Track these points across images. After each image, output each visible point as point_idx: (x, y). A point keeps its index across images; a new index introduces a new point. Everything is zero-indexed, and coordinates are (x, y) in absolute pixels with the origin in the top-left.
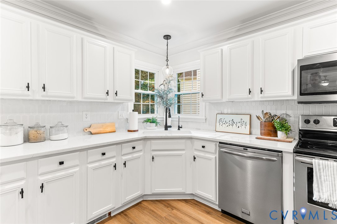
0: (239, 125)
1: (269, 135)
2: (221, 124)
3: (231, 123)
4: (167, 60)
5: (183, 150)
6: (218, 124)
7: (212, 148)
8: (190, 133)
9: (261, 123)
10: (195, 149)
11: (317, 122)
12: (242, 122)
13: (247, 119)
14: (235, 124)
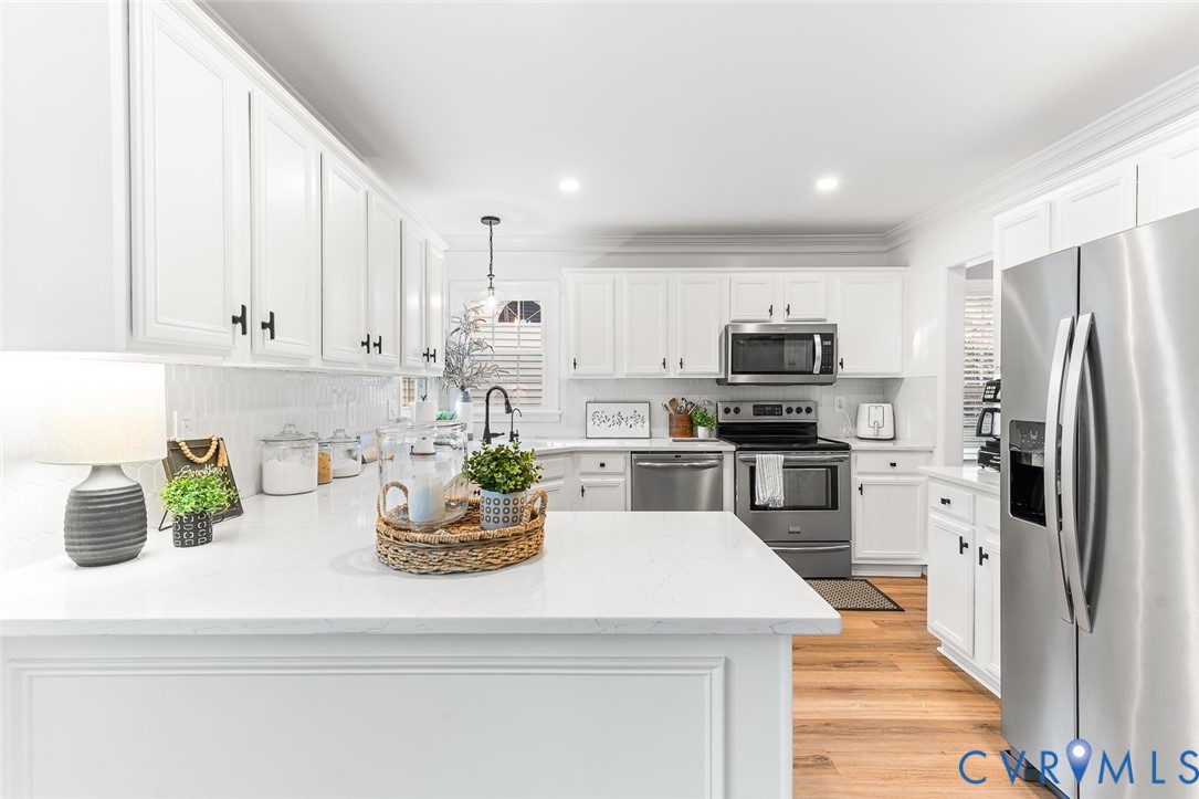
0: (631, 422)
1: (685, 434)
2: (597, 422)
3: (616, 419)
4: (491, 276)
5: (561, 478)
6: (590, 423)
7: (620, 464)
8: (546, 445)
9: (670, 415)
10: (582, 474)
11: (737, 411)
12: (636, 416)
13: (643, 409)
14: (623, 422)
